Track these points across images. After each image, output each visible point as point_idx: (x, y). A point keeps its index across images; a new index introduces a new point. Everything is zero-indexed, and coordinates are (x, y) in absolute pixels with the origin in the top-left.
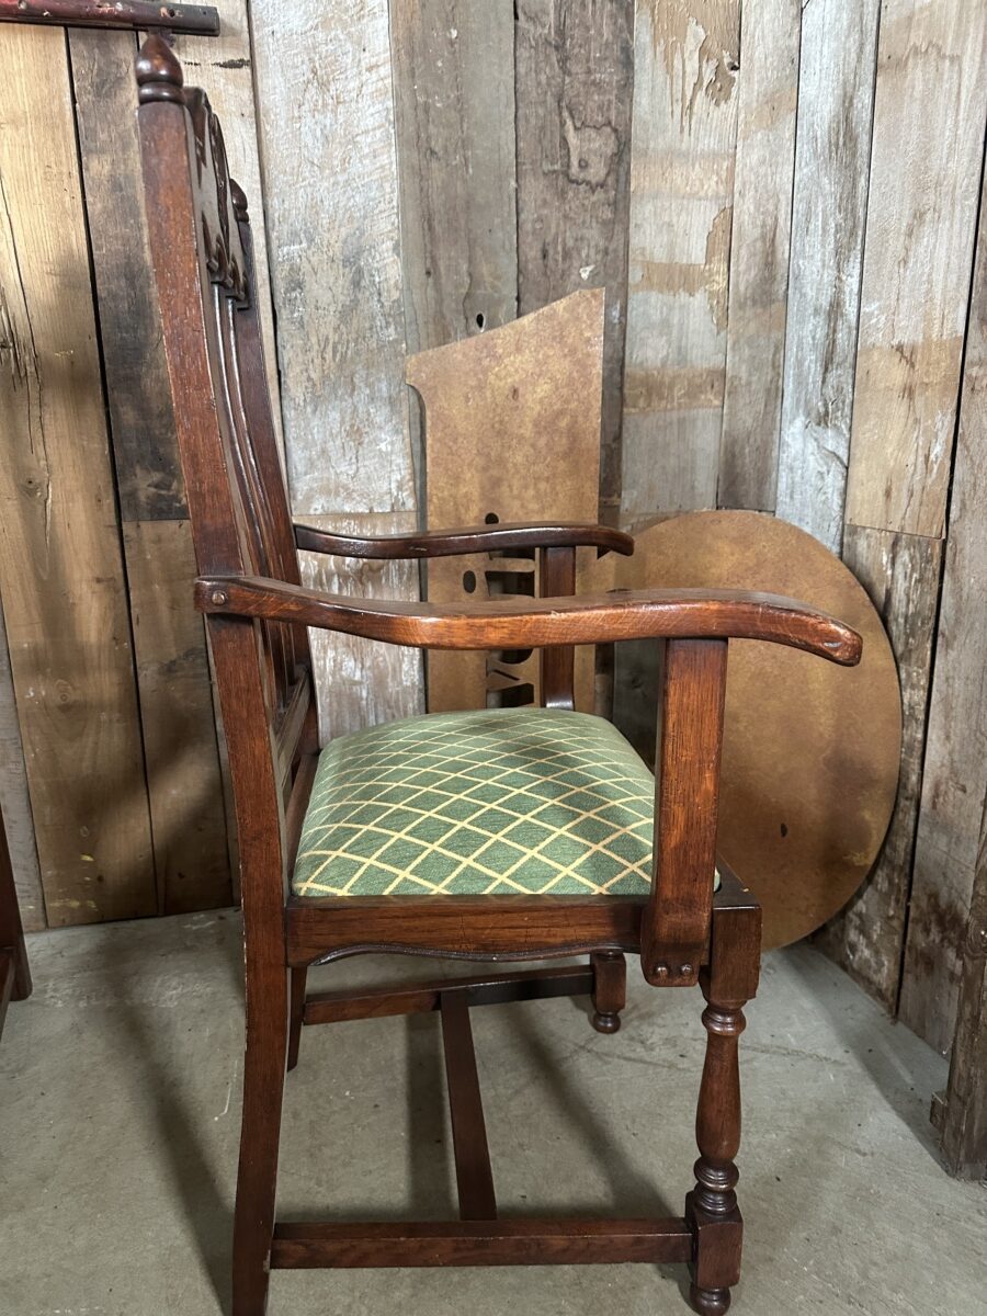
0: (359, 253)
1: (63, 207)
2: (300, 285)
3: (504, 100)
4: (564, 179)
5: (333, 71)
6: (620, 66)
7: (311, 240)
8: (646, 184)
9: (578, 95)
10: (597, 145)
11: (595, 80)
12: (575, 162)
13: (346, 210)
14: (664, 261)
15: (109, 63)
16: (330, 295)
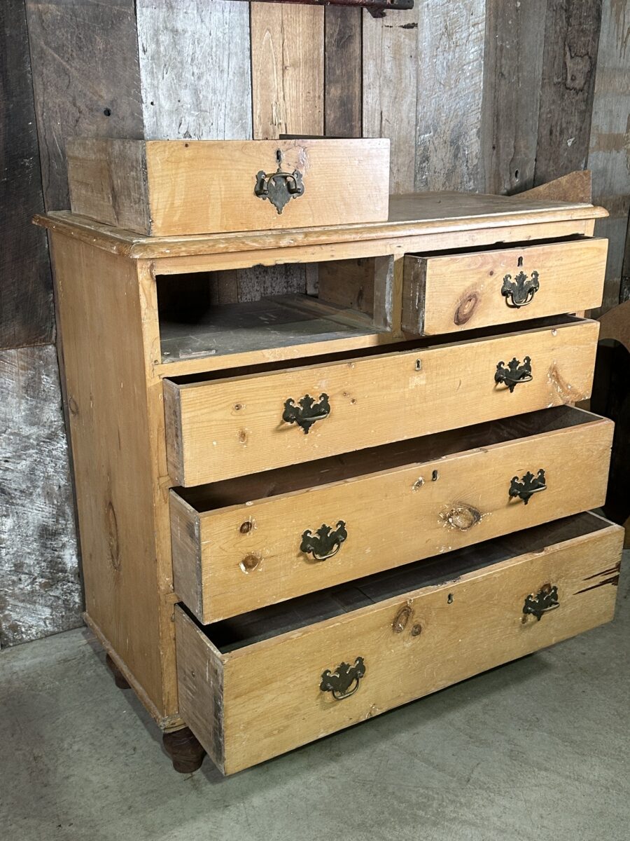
0: (459, 137)
1: (314, 116)
2: (427, 159)
3: (539, 42)
4: (564, 87)
5: (456, 27)
6: (595, 20)
7: (435, 131)
8: (602, 88)
9: (574, 38)
10: (581, 67)
11: (582, 29)
12: (569, 77)
13: (455, 110)
14: (607, 133)
15: (344, 28)
16: (442, 163)
